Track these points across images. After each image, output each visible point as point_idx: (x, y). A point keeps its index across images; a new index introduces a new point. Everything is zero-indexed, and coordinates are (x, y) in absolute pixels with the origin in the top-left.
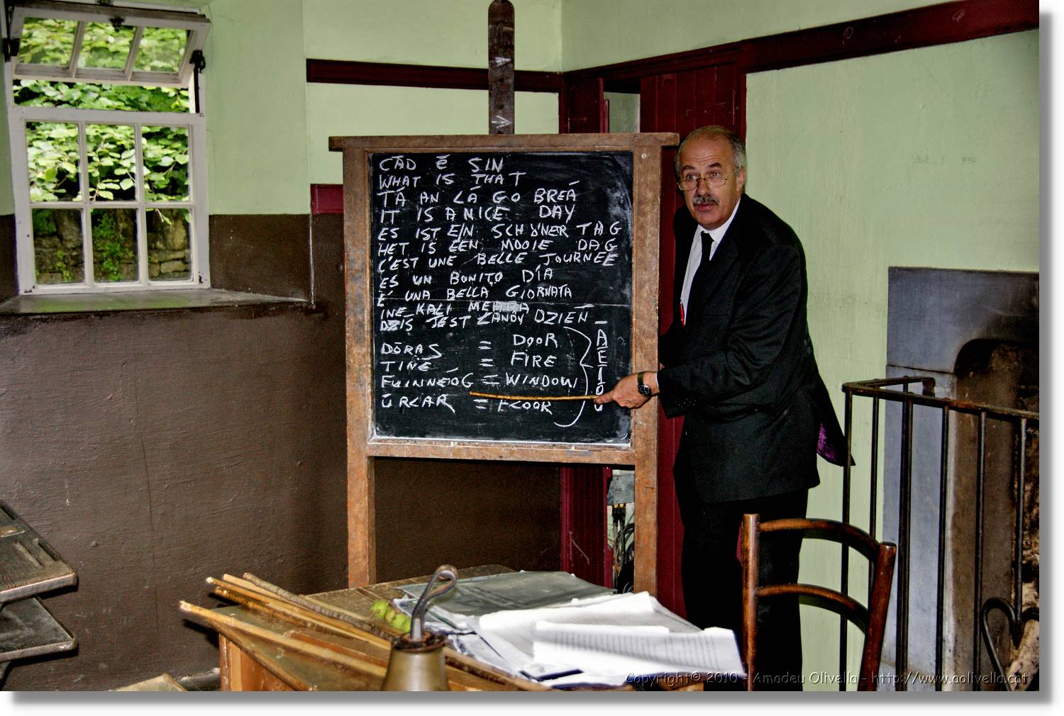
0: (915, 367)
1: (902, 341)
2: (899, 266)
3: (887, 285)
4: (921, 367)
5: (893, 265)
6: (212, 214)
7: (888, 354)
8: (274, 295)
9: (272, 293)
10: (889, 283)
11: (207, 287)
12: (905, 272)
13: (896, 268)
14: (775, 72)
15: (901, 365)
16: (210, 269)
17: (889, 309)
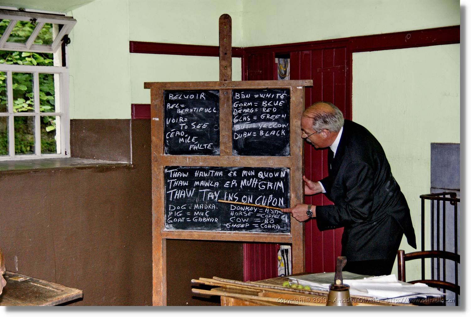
0: (445, 188)
1: (439, 177)
2: (436, 142)
3: (430, 151)
4: (449, 188)
5: (433, 142)
6: (72, 119)
7: (431, 183)
8: (109, 160)
9: (108, 159)
10: (431, 150)
11: (69, 157)
12: (439, 145)
13: (434, 143)
14: (369, 52)
15: (438, 188)
16: (71, 148)
17: (431, 162)
